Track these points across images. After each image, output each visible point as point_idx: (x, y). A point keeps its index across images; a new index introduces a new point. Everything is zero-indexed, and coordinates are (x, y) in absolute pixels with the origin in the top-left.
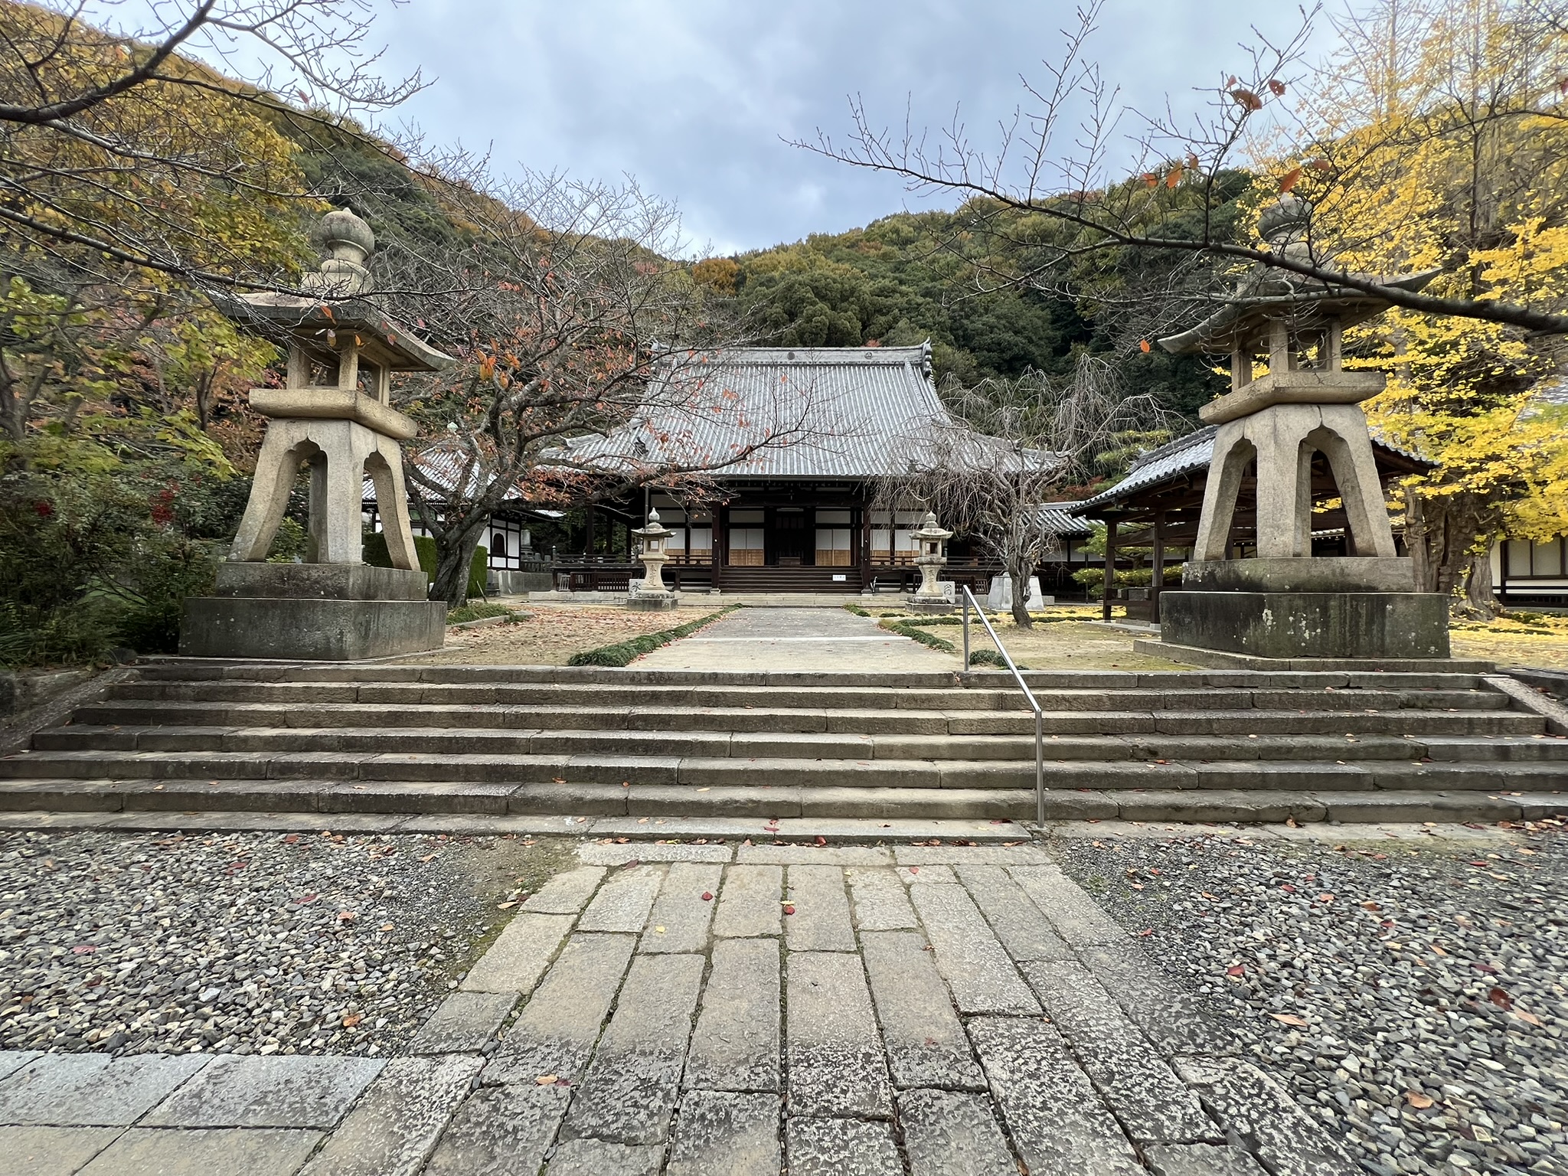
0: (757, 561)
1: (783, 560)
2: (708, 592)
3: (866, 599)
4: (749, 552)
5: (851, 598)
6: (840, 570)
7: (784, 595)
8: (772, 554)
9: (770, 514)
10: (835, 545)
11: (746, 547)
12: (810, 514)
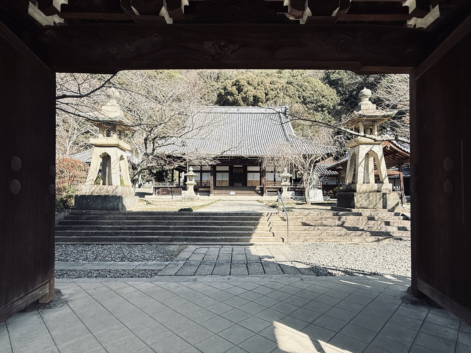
0: (226, 184)
2: (209, 195)
3: (264, 198)
5: (259, 197)
8: (232, 182)
9: (231, 168)
10: (254, 178)
11: (223, 179)
12: (245, 168)
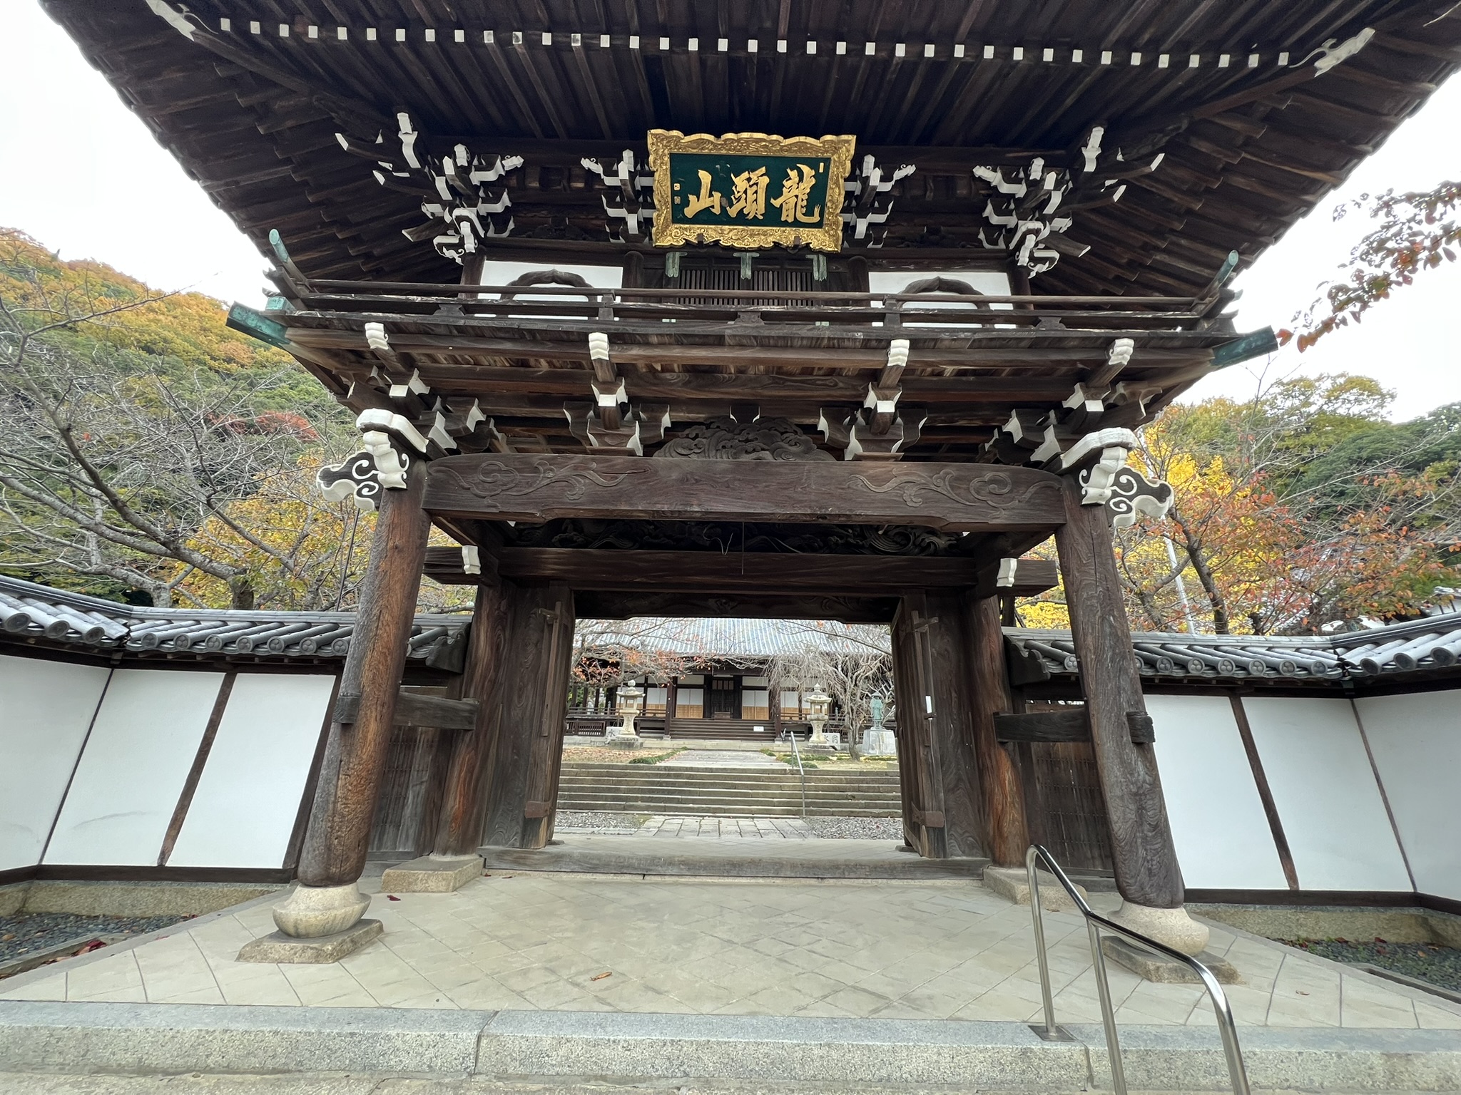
0: (698, 714)
1: (717, 715)
2: (662, 738)
3: (778, 745)
4: (692, 707)
5: (766, 745)
6: (759, 723)
7: (718, 741)
8: (708, 710)
9: (709, 680)
10: (755, 703)
11: (691, 702)
12: (738, 681)
